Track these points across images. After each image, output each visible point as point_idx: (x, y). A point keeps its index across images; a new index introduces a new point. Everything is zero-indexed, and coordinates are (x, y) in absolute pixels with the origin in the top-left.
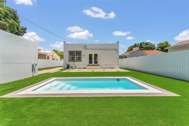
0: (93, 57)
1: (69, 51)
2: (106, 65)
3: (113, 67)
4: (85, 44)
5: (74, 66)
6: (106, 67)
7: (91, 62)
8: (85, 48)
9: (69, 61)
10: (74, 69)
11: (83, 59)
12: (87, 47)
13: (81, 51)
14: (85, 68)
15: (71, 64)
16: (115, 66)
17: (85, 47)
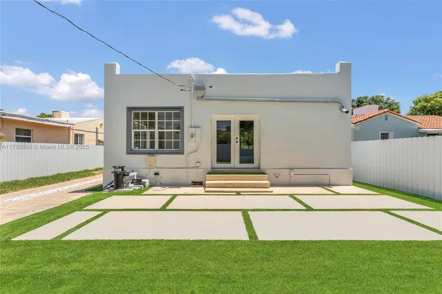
0: (235, 133)
1: (129, 109)
2: (292, 169)
3: (325, 179)
4: (197, 76)
5: (152, 175)
6: (295, 179)
7: (223, 156)
8: (200, 93)
9: (128, 153)
10: (152, 185)
11: (189, 145)
12: (209, 92)
13: (181, 109)
14: (201, 184)
15: (138, 164)
16: (334, 175)
17: (200, 88)
